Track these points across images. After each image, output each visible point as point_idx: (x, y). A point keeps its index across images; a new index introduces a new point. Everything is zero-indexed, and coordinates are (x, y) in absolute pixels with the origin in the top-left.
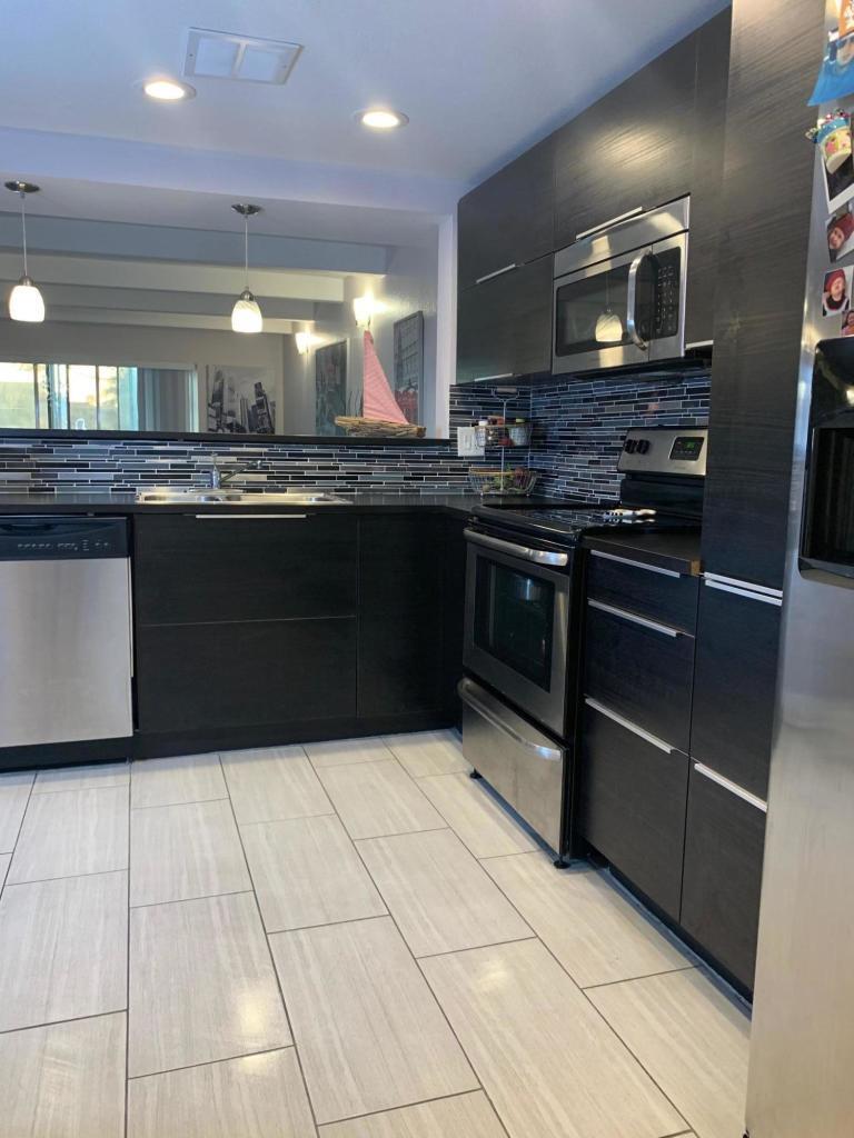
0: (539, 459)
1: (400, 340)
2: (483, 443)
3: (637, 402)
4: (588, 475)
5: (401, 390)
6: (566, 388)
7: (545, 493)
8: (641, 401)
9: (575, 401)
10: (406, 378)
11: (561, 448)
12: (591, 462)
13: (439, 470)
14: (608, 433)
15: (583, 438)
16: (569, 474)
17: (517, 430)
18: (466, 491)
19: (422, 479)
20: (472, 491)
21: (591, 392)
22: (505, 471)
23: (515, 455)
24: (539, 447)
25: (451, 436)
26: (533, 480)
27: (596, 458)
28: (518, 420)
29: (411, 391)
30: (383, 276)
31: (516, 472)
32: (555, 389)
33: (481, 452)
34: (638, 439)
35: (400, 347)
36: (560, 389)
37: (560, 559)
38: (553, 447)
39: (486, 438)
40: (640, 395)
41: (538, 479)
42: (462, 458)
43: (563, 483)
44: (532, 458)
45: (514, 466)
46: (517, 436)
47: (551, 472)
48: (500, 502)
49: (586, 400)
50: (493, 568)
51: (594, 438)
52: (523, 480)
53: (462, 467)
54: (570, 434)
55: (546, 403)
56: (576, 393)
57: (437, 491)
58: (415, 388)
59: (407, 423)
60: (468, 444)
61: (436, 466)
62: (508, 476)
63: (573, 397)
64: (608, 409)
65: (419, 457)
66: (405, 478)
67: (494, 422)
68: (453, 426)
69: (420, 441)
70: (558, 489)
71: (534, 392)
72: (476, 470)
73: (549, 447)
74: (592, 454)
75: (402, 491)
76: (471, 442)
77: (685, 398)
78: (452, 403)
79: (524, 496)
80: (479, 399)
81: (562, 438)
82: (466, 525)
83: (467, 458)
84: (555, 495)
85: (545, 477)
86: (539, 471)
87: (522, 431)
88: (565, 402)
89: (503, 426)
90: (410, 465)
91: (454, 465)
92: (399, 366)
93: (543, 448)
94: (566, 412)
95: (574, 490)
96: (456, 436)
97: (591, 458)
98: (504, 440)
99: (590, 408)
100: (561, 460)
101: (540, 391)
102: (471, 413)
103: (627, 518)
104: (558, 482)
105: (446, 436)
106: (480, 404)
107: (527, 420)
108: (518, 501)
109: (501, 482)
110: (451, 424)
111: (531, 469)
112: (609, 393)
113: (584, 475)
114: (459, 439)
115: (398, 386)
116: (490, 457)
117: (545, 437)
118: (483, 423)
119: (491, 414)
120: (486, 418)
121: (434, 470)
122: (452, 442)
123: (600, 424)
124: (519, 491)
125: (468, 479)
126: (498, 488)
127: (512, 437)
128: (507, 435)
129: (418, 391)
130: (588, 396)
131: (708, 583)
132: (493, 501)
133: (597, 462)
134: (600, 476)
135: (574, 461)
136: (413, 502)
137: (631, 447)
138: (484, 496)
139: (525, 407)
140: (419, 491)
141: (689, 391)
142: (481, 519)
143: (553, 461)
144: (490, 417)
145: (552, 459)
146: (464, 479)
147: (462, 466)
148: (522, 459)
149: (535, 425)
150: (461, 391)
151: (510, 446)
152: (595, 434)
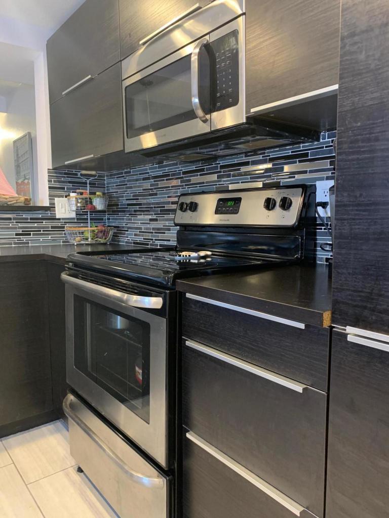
0: (113, 219)
1: (17, 150)
2: (74, 208)
3: (182, 178)
4: (150, 229)
5: (20, 181)
6: (130, 172)
7: (119, 241)
8: (185, 177)
9: (137, 180)
10: (22, 174)
11: (129, 211)
12: (151, 220)
13: (43, 228)
14: (162, 200)
15: (144, 204)
16: (137, 228)
17: (98, 199)
18: (63, 242)
19: (30, 234)
20: (68, 242)
21: (148, 173)
22: (91, 227)
23: (97, 217)
24: (113, 211)
25: (50, 204)
26: (111, 233)
27: (154, 217)
28: (98, 193)
29: (26, 181)
30: (6, 114)
31: (99, 228)
32: (122, 173)
33: (73, 215)
34: (188, 202)
35: (18, 155)
36: (126, 173)
37: (155, 302)
38: (124, 211)
39: (76, 205)
40: (184, 173)
41: (114, 233)
42: (59, 219)
43: (132, 234)
44: (109, 219)
45: (96, 224)
46: (99, 203)
47: (123, 227)
48: (89, 249)
49: (144, 179)
50: (88, 305)
51: (153, 204)
52: (105, 233)
53: (59, 227)
54: (134, 202)
55: (116, 182)
56: (137, 175)
57: (41, 242)
58: (28, 179)
59: (17, 195)
60: (63, 209)
61: (40, 225)
62: (94, 231)
63: (135, 177)
64: (161, 184)
65: (27, 219)
66: (17, 235)
67: (82, 194)
68: (52, 197)
69: (28, 208)
70: (128, 239)
71: (107, 176)
72: (71, 227)
73: (120, 211)
74: (152, 215)
75: (15, 243)
76: (66, 208)
77: (220, 172)
78: (50, 181)
79: (105, 244)
80: (70, 179)
81: (129, 205)
82: (63, 269)
83: (63, 219)
84: (126, 242)
85: (119, 231)
86: (115, 227)
87: (102, 200)
88: (129, 181)
89: (88, 196)
90: (20, 225)
91: (54, 224)
92: (18, 167)
93: (115, 212)
94: (131, 188)
95: (140, 239)
96: (54, 204)
97: (150, 217)
98: (89, 206)
99: (147, 185)
100: (130, 219)
101: (111, 175)
102: (64, 188)
103: (194, 258)
104: (130, 234)
105: (47, 204)
106: (70, 182)
107: (104, 194)
108: (101, 249)
109: (88, 235)
110: (50, 196)
111: (108, 226)
112: (161, 173)
113: (147, 229)
114: (56, 206)
115: (18, 179)
116: (80, 218)
117: (118, 205)
118: (72, 195)
119: (79, 189)
120: (75, 192)
121: (38, 227)
122: (51, 208)
123: (156, 194)
124: (102, 241)
125: (65, 234)
126: (87, 239)
127: (94, 204)
128: (91, 203)
129: (30, 181)
130: (147, 175)
131: (350, 338)
132: (85, 249)
133: (156, 220)
134: (158, 229)
135: (139, 220)
136: (24, 252)
137: (183, 207)
138: (77, 245)
139: (102, 186)
140: (28, 243)
141: (222, 167)
142: (76, 265)
143: (123, 221)
144: (78, 191)
145: (123, 219)
146: (61, 234)
147: (60, 225)
148: (102, 219)
149: (110, 197)
150: (56, 173)
151: (94, 211)
152: (152, 201)
